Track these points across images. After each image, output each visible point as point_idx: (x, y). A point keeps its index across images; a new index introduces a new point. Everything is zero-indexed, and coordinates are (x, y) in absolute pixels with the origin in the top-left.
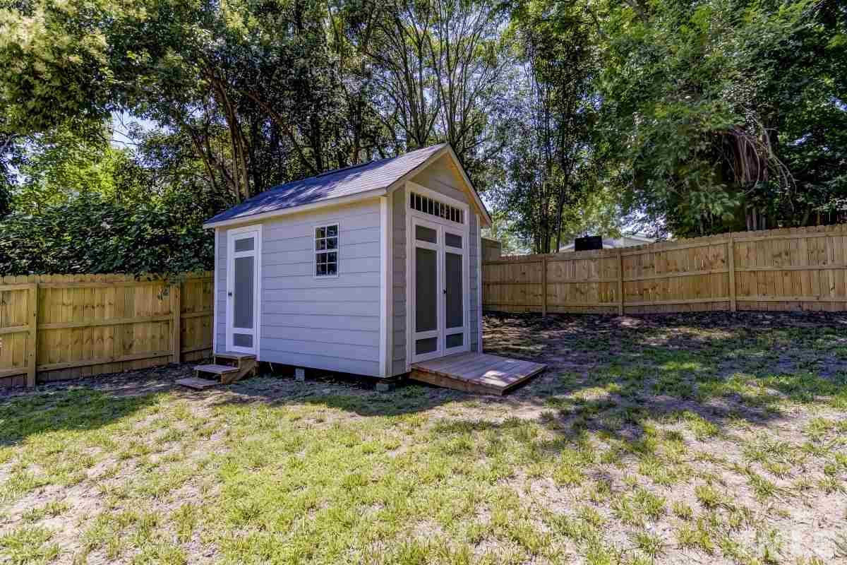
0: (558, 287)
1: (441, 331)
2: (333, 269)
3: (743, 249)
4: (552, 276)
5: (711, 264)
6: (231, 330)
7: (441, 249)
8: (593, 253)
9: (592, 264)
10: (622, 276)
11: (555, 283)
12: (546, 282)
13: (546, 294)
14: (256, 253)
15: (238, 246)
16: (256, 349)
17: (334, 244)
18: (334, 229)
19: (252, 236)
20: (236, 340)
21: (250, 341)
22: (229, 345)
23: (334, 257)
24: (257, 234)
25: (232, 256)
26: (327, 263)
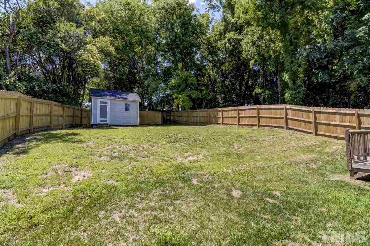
2: (129, 110)
6: (99, 119)
14: (108, 105)
15: (101, 102)
16: (108, 122)
17: (129, 106)
18: (129, 104)
19: (107, 101)
20: (101, 121)
21: (106, 121)
22: (98, 122)
23: (129, 108)
24: (109, 101)
25: (99, 104)
26: (127, 109)
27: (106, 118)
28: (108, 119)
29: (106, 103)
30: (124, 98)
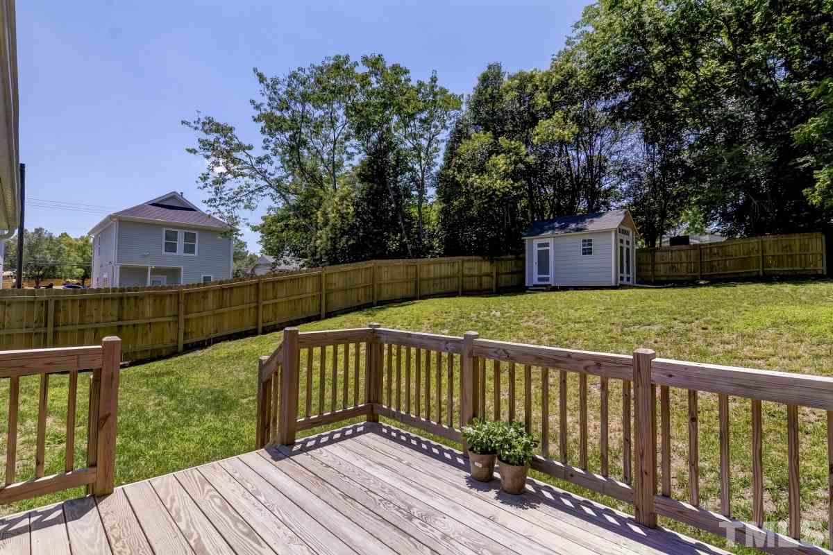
0: (662, 265)
1: (625, 275)
2: (590, 253)
3: (767, 245)
4: (658, 259)
5: (750, 252)
6: (536, 276)
7: (625, 246)
8: (684, 247)
9: (683, 253)
10: (701, 259)
11: (660, 264)
12: (654, 263)
13: (653, 270)
14: (551, 248)
15: (540, 245)
16: (552, 282)
17: (591, 245)
18: (591, 240)
19: (547, 242)
20: (540, 279)
21: (547, 279)
22: (536, 282)
23: (591, 249)
24: (551, 241)
25: (536, 249)
26: (587, 251)
27: (548, 273)
28: (551, 275)
29: (547, 245)
30: (578, 230)
